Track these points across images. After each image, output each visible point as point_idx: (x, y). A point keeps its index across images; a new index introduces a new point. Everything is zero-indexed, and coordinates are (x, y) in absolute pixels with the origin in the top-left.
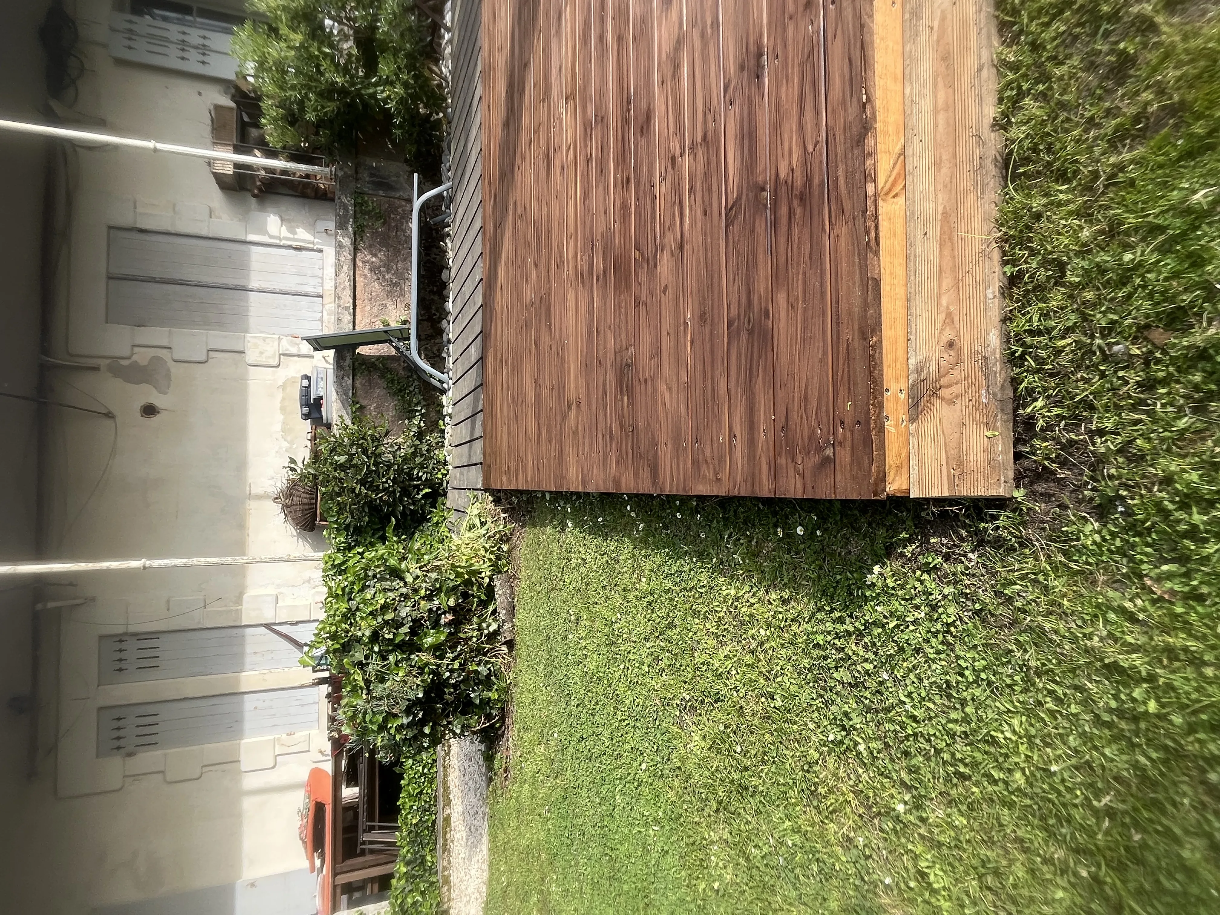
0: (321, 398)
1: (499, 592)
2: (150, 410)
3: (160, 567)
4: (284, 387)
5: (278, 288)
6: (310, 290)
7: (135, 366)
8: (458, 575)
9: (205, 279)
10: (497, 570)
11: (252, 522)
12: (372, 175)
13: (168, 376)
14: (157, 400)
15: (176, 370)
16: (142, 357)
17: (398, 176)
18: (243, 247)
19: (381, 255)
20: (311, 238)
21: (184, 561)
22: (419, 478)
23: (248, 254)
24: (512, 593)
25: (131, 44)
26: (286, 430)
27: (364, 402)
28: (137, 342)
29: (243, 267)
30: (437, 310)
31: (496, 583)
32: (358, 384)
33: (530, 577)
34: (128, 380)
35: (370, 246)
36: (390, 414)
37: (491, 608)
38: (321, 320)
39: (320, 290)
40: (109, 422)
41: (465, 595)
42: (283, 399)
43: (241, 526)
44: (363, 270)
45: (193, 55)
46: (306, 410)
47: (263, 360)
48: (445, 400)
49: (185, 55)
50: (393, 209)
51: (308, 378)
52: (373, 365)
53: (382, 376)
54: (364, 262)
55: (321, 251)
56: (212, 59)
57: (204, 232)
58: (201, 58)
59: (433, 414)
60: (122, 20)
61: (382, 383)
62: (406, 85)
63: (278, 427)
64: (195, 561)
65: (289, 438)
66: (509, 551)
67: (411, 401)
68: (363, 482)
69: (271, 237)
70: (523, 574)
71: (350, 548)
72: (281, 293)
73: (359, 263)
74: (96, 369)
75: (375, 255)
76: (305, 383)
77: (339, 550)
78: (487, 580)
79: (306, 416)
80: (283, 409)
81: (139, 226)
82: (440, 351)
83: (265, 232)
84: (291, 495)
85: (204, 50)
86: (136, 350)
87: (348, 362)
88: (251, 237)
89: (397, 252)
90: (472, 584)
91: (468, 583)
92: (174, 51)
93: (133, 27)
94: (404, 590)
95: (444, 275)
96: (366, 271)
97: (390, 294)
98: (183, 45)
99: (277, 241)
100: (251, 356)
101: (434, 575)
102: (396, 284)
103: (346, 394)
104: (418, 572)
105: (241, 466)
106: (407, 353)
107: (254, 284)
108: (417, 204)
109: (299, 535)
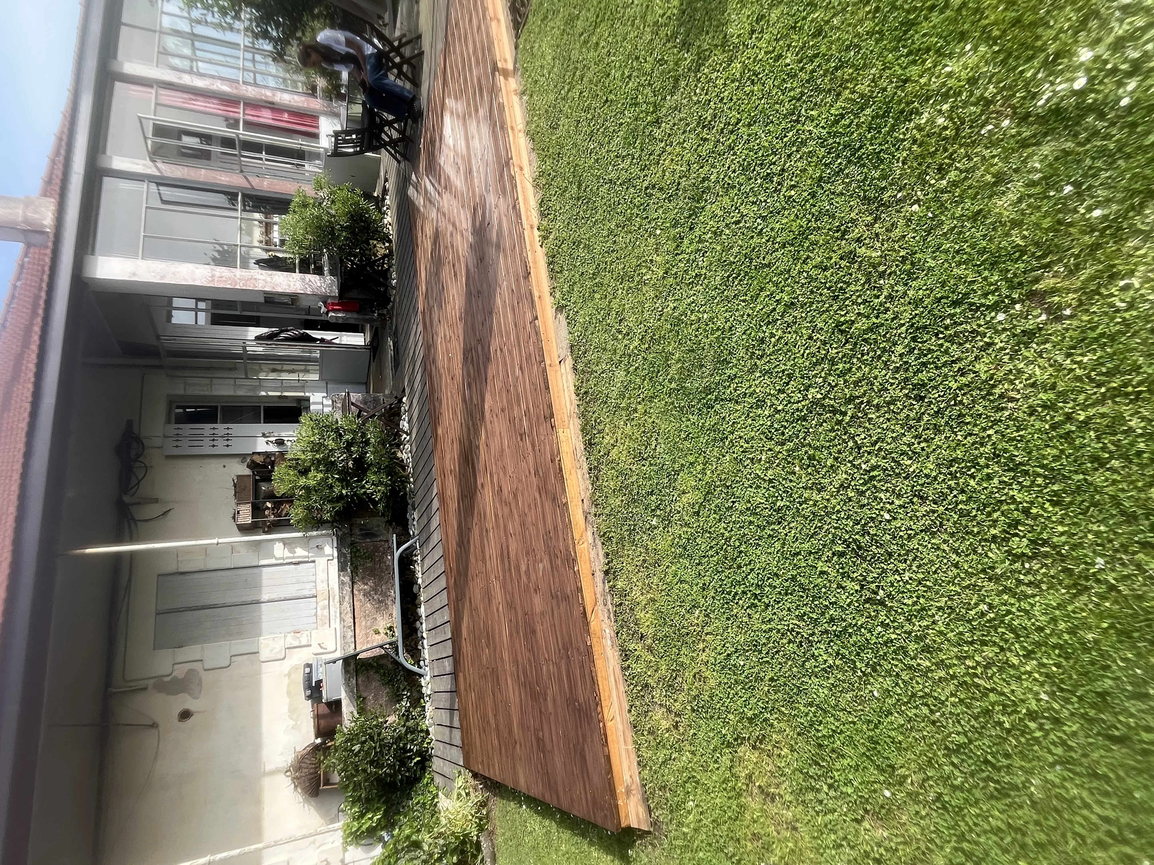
0: (321, 681)
1: (484, 845)
2: (185, 715)
3: (221, 860)
4: (289, 675)
5: (282, 596)
6: (306, 593)
7: (175, 680)
8: (457, 838)
9: (229, 600)
10: (481, 828)
11: (267, 796)
12: (361, 530)
13: (200, 683)
14: (191, 704)
15: (206, 677)
16: (180, 672)
17: (378, 526)
18: (256, 570)
19: (371, 583)
20: (306, 554)
21: (238, 851)
22: (411, 750)
23: (260, 575)
24: (493, 845)
25: (178, 443)
26: (292, 710)
27: (364, 695)
28: (178, 661)
29: (257, 586)
30: (412, 614)
31: (482, 839)
32: (360, 682)
33: (504, 834)
34: (169, 693)
35: (363, 578)
36: (384, 700)
37: (480, 857)
38: (316, 615)
39: (314, 592)
40: (153, 731)
41: (463, 852)
42: (289, 685)
43: (258, 802)
44: (359, 596)
45: (221, 443)
46: (309, 692)
47: (273, 656)
48: (423, 682)
49: (215, 443)
50: (376, 549)
51: (310, 666)
52: (370, 665)
53: (377, 672)
54: (359, 591)
55: (314, 562)
56: (233, 442)
57: (228, 566)
58: (226, 443)
59: (415, 694)
60: (172, 429)
61: (377, 677)
62: (386, 485)
63: (286, 709)
64: (246, 849)
65: (294, 717)
66: (487, 814)
67: (399, 688)
68: (372, 763)
69: (277, 559)
70: (499, 831)
71: (362, 815)
72: (285, 600)
73: (356, 592)
74: (145, 689)
75: (367, 584)
76: (308, 670)
77: (354, 818)
78: (475, 838)
79: (309, 697)
80: (289, 693)
81: (181, 570)
82: (416, 644)
83: (273, 556)
84: (300, 767)
85: (227, 437)
86: (176, 667)
87: (352, 666)
88: (263, 562)
89: (381, 578)
90: (466, 843)
91: (463, 843)
92: (207, 442)
93: (180, 432)
94: (424, 857)
95: (415, 589)
96: (361, 597)
97: (378, 609)
98: (214, 437)
99: (281, 561)
100: (264, 655)
101: (441, 842)
102: (380, 602)
103: (352, 691)
104: (430, 841)
105: (257, 747)
106: (397, 658)
107: (265, 597)
108: (397, 555)
109: (305, 801)
